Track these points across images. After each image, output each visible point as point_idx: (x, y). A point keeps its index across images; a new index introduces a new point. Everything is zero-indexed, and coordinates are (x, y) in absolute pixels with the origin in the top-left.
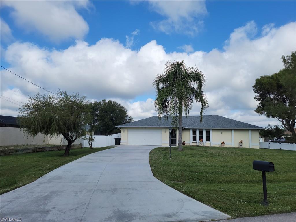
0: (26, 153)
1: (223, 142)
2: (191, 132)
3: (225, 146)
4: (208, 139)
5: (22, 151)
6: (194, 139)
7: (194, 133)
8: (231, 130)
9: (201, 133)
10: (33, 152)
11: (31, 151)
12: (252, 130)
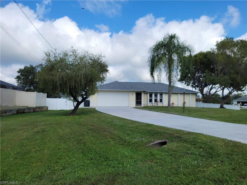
0: (12, 114)
1: (173, 103)
2: (148, 95)
3: (174, 106)
4: (161, 101)
5: (10, 112)
6: (151, 101)
7: (151, 96)
8: (178, 93)
9: (156, 96)
10: (17, 114)
11: (16, 113)
12: (192, 94)
